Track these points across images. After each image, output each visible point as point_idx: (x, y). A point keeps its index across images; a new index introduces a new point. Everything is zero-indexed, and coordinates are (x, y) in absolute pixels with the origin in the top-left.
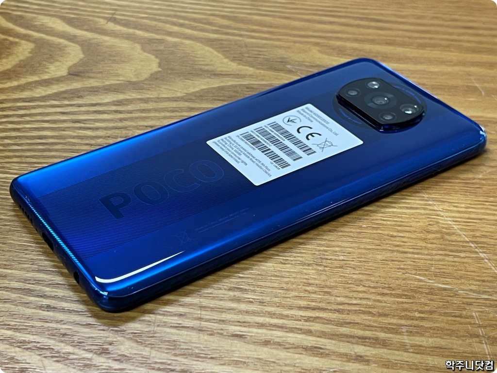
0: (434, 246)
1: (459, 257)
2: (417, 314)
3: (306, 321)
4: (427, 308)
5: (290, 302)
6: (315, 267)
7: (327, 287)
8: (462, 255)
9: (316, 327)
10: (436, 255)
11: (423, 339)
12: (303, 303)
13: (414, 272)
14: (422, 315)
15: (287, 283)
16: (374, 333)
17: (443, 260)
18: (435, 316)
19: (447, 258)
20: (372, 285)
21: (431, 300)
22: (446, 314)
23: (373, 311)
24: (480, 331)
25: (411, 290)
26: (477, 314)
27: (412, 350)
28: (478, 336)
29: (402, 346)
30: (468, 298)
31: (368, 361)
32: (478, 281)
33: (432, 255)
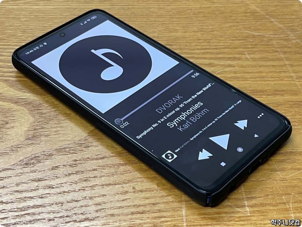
0: (250, 18)
2: (250, 46)
3: (203, 54)
4: (253, 43)
5: (193, 48)
6: (200, 32)
7: (207, 40)
8: (264, 21)
9: (208, 56)
10: (252, 22)
11: (255, 55)
12: (199, 47)
13: (244, 30)
14: (252, 46)
15: (190, 40)
16: (233, 55)
17: (256, 24)
18: (258, 46)
19: (257, 23)
20: (227, 37)
21: (255, 40)
22: (262, 45)
23: (231, 47)
24: (278, 50)
25: (245, 37)
26: (275, 44)
27: (251, 60)
28: (278, 52)
29: (247, 59)
30: (271, 38)
31: (234, 66)
32: (273, 30)
33: (250, 22)
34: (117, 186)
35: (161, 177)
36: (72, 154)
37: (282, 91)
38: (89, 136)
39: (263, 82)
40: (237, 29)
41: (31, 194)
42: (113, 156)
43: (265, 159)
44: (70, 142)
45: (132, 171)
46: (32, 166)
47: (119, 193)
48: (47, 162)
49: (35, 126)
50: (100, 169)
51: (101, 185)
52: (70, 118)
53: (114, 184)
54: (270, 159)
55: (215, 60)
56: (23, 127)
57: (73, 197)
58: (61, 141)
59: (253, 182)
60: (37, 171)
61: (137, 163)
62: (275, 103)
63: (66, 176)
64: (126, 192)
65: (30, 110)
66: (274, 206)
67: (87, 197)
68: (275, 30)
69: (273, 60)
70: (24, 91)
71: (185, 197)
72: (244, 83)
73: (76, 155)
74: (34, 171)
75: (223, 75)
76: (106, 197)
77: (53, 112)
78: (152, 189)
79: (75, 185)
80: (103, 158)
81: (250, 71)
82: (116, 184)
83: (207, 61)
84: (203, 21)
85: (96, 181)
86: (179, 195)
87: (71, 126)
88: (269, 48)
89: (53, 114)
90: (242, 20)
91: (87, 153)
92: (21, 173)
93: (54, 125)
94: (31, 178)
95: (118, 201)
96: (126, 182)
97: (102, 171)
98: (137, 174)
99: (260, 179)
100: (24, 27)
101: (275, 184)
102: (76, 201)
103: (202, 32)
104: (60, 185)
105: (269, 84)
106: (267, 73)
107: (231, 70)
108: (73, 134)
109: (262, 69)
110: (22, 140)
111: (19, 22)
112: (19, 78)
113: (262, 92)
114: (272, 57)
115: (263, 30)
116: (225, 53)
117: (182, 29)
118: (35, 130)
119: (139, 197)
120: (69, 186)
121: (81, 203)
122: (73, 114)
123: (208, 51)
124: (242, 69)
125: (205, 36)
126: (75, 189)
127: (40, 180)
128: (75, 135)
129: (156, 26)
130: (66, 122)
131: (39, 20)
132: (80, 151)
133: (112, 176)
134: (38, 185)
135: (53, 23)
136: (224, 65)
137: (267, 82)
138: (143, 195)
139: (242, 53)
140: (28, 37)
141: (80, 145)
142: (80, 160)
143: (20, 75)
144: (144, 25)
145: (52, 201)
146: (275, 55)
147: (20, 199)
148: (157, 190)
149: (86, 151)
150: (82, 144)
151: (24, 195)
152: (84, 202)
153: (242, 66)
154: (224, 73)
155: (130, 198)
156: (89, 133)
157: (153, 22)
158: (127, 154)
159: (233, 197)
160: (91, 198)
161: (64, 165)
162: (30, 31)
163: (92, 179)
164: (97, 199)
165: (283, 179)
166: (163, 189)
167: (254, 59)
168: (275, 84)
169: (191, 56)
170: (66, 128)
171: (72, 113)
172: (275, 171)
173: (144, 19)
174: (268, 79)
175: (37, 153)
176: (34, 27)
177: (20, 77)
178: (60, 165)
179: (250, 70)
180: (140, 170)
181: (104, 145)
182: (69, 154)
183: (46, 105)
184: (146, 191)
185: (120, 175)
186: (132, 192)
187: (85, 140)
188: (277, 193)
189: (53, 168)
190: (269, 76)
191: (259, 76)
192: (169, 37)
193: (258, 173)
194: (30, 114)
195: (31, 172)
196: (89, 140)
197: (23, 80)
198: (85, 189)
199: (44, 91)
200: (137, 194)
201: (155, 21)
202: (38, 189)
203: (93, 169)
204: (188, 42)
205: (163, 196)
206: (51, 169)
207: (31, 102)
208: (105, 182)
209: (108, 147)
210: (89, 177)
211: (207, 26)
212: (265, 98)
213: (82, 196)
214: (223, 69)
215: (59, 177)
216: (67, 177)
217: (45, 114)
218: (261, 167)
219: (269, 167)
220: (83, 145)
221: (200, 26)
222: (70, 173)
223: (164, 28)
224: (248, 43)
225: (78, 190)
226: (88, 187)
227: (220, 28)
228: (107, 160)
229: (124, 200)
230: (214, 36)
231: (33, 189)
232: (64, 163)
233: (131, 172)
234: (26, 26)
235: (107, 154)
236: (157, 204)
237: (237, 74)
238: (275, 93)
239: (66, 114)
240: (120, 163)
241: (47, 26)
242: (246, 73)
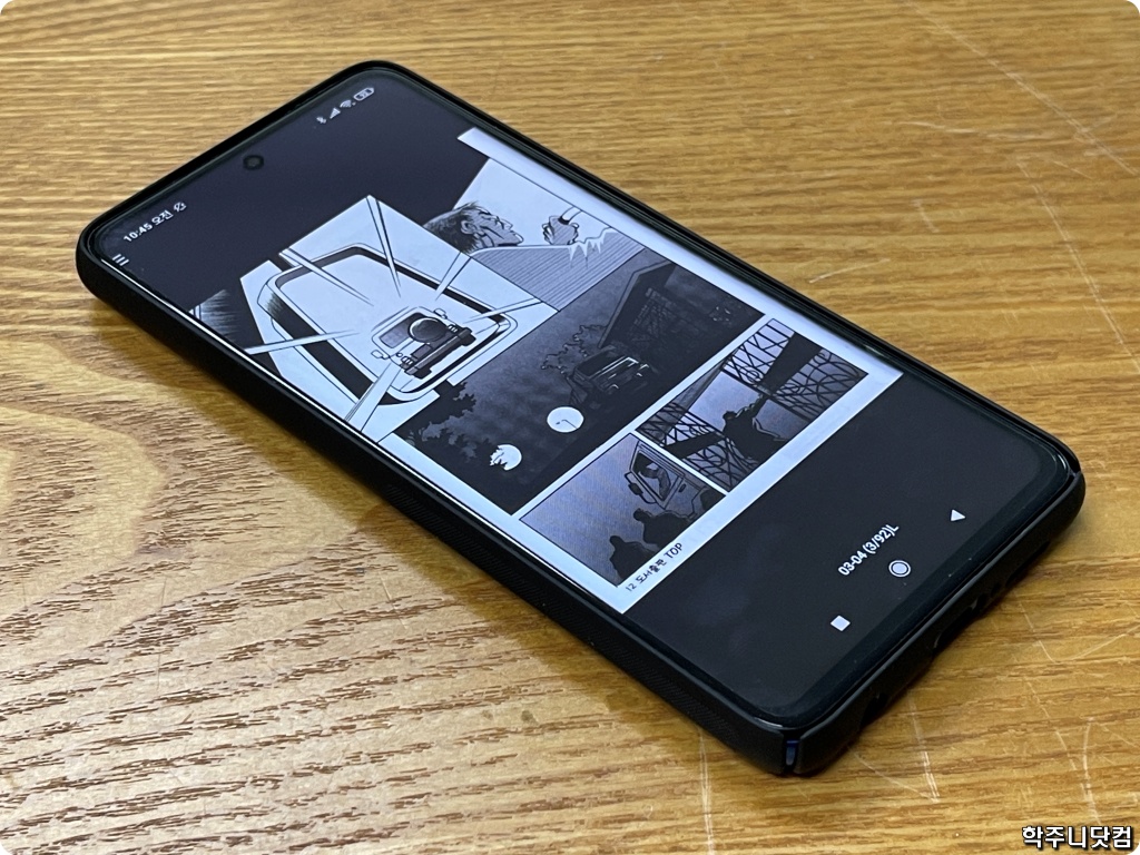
0: (932, 72)
1: (974, 83)
2: (931, 178)
3: (761, 213)
4: (944, 167)
5: (726, 190)
6: (749, 131)
7: (778, 158)
8: (981, 79)
9: (780, 220)
10: (939, 85)
11: (951, 212)
12: (749, 188)
13: (910, 116)
14: (940, 179)
15: (713, 162)
16: (871, 215)
17: (952, 92)
18: (962, 176)
19: (957, 88)
20: (851, 145)
21: (949, 154)
22: (975, 171)
23: (862, 183)
24: (1035, 188)
25: (914, 144)
26: (1025, 164)
27: (937, 231)
28: (1033, 195)
29: (921, 228)
30: (1006, 143)
31: (874, 256)
32: (1015, 115)
33: (931, 86)
34: (467, 712)
35: (623, 675)
36: (305, 599)
37: (1050, 343)
38: (362, 530)
39: (982, 312)
40: (885, 115)
41: (164, 750)
42: (448, 604)
43: (991, 600)
44: (295, 557)
45: (519, 656)
46: (163, 647)
47: (476, 735)
48: (218, 633)
49: (170, 502)
50: (406, 652)
51: (410, 709)
52: (292, 468)
53: (457, 705)
54: (1010, 595)
55: (808, 233)
56: (126, 507)
57: (313, 756)
58: (265, 553)
59: (949, 683)
60: (181, 667)
61: (538, 627)
62: (1026, 387)
63: (287, 679)
64: (501, 733)
65: (148, 442)
66: (1026, 766)
67: (362, 756)
68: (1023, 114)
69: (1017, 227)
70: (126, 372)
71: (707, 745)
72: (913, 318)
73: (317, 601)
74: (171, 666)
75: (838, 291)
76: (431, 754)
77: (232, 448)
78: (590, 718)
79: (322, 712)
80: (415, 611)
81: (936, 273)
82: (463, 705)
83: (776, 241)
84: (762, 87)
85: (394, 694)
86: (687, 736)
87: (298, 496)
88: (1001, 181)
89: (229, 454)
90: (900, 78)
91: (356, 596)
92: (126, 675)
93: (234, 496)
94: (164, 692)
95: (475, 765)
96: (500, 695)
97: (414, 658)
98: (535, 667)
99: (975, 671)
100: (112, 134)
101: (1028, 688)
102: (325, 770)
103: (759, 128)
104: (265, 714)
105: (1000, 317)
106: (995, 276)
107: (864, 269)
108: (306, 525)
109: (975, 263)
110: (125, 554)
111: (94, 117)
112: (104, 325)
113: (980, 349)
114: (1013, 218)
115: (978, 116)
116: (842, 206)
117: (684, 123)
118: (169, 517)
119: (545, 749)
120: (296, 717)
121: (339, 779)
122: (302, 453)
123: (782, 200)
124: (904, 264)
125: (768, 144)
126: (318, 728)
127: (193, 698)
128: (312, 530)
129: (590, 114)
130: (280, 484)
131: (168, 106)
132: (331, 589)
133: (451, 676)
134: (190, 715)
135: (218, 115)
136: (838, 253)
137: (995, 312)
138: (560, 740)
139: (905, 206)
140: (132, 170)
141: (332, 565)
142: (334, 621)
143: (109, 314)
144: (548, 111)
145: (239, 770)
146: (1024, 210)
147: (128, 770)
148: (608, 723)
149: (355, 587)
150: (338, 561)
151: (142, 752)
152: (354, 772)
153: (905, 255)
154: (839, 281)
155: (514, 753)
156: (361, 521)
157: (580, 100)
158: (501, 593)
159: (878, 738)
160: (376, 758)
161: (277, 642)
162: (136, 147)
163: (378, 687)
164: (397, 762)
165: (1054, 669)
166: (631, 718)
167: (948, 228)
168: (1022, 317)
169: (720, 221)
170: (278, 505)
171: (297, 449)
172: (1028, 638)
173: (546, 88)
174: (997, 300)
175: (181, 602)
176: (150, 132)
177: (109, 322)
178: (262, 643)
179: (933, 267)
180: (546, 652)
181: (417, 563)
182: (294, 601)
183: (206, 424)
184: (570, 725)
185: (477, 673)
186: (520, 733)
187: (348, 547)
188: (1035, 719)
189: (240, 654)
190: (1001, 289)
191: (966, 291)
192: (641, 155)
193: (968, 647)
194: (149, 456)
195: (160, 670)
196: (362, 547)
197: (119, 334)
198: (353, 727)
199: (197, 373)
200: (538, 739)
201: (584, 95)
202: (190, 731)
203: (379, 652)
204: (707, 172)
205: (631, 741)
206: (232, 657)
207: (152, 413)
208: (425, 697)
209: (429, 570)
210: (365, 682)
211: (774, 105)
212: (990, 369)
213: (344, 751)
214: (836, 269)
215: (261, 685)
216: (287, 684)
217: (203, 456)
218: (976, 627)
219: (1007, 625)
220: (342, 566)
221: (749, 106)
222: (298, 671)
223: (621, 119)
224: (925, 167)
225: (331, 731)
226: (365, 719)
227: (820, 113)
228: (430, 616)
229: (494, 762)
230: (800, 144)
231: (173, 730)
232: (278, 633)
233: (514, 660)
234: (122, 131)
235: (430, 596)
236: (609, 771)
237: (888, 283)
238: (1025, 349)
239: (275, 452)
240: (475, 629)
241: (197, 129)
242: (916, 278)
